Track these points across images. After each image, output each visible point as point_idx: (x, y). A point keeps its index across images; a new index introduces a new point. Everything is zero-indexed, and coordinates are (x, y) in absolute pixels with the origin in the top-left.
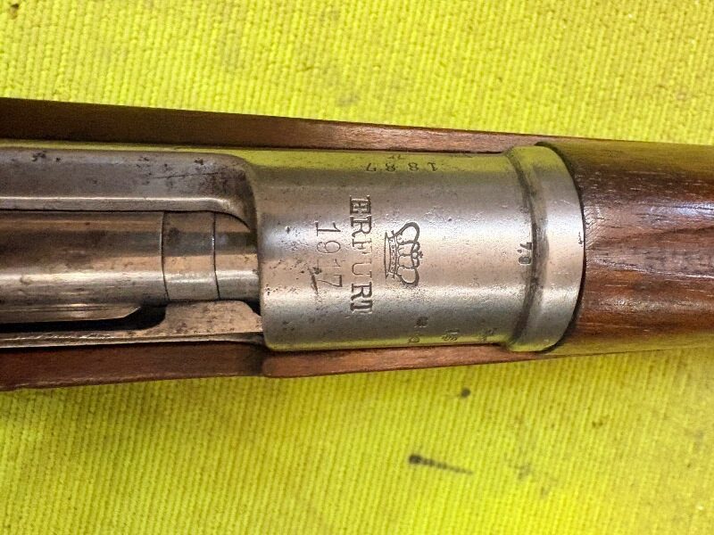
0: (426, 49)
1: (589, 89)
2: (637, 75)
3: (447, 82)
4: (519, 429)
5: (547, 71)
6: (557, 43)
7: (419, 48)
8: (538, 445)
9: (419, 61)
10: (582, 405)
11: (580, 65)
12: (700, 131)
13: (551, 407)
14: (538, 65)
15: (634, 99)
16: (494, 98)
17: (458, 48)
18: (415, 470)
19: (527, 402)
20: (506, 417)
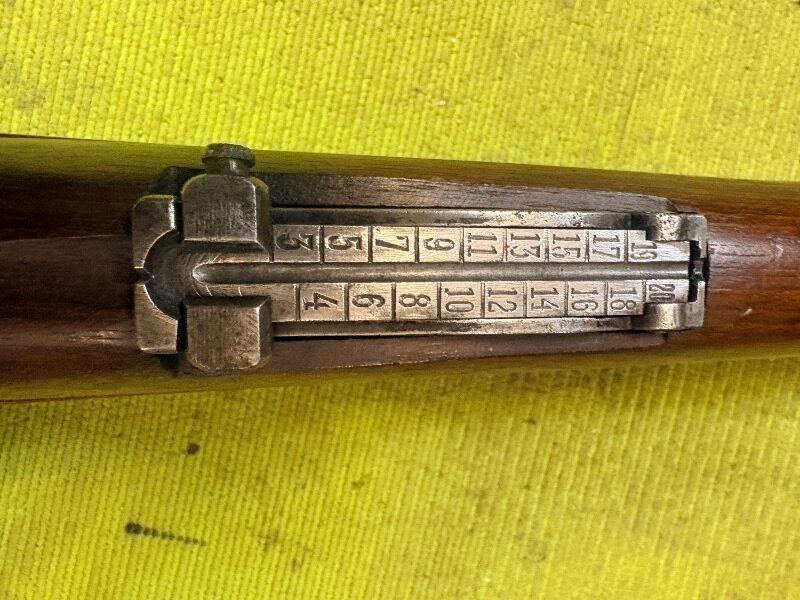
0: (126, 42)
1: (330, 93)
2: (388, 77)
3: (155, 81)
4: (262, 491)
5: (278, 71)
6: (289, 37)
7: (117, 41)
8: (287, 509)
9: (118, 57)
10: (338, 461)
11: (318, 64)
12: (467, 142)
13: (301, 465)
14: (266, 65)
15: (385, 106)
16: (214, 102)
17: (166, 42)
18: (133, 541)
19: (270, 458)
20: (245, 478)
